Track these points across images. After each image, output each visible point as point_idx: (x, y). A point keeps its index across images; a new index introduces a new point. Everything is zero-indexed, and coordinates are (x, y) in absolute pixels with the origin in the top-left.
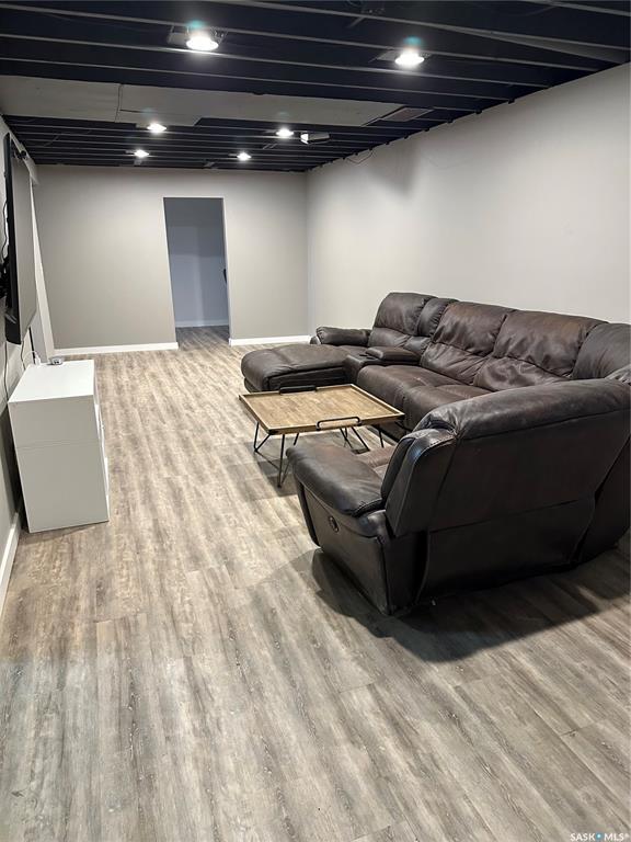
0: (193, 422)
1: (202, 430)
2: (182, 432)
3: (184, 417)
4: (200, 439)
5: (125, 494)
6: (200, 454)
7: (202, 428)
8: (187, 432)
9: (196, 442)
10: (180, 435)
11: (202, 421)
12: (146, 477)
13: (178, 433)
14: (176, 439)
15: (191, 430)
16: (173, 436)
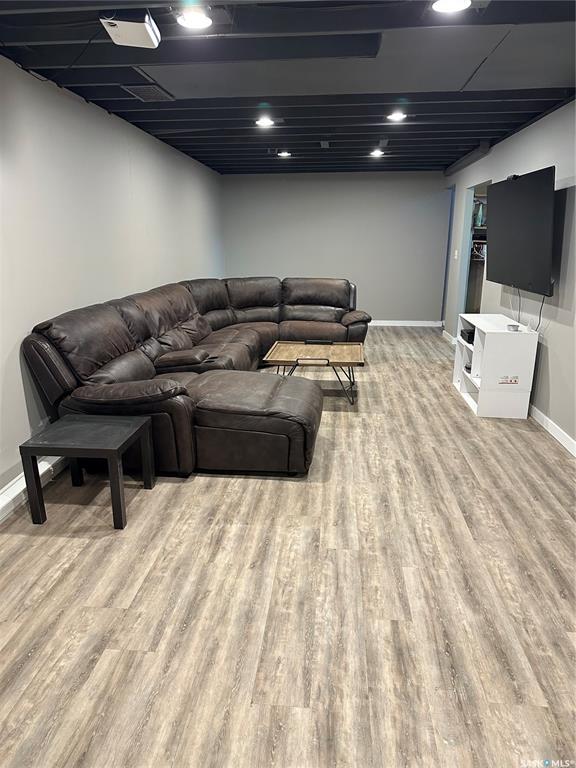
0: (400, 444)
1: (392, 431)
2: (413, 433)
3: (411, 456)
4: (395, 422)
6: (398, 409)
7: (390, 433)
8: (408, 432)
9: (399, 420)
10: (415, 429)
11: (389, 444)
12: (439, 400)
13: (417, 432)
14: (419, 426)
15: (403, 433)
16: (422, 430)
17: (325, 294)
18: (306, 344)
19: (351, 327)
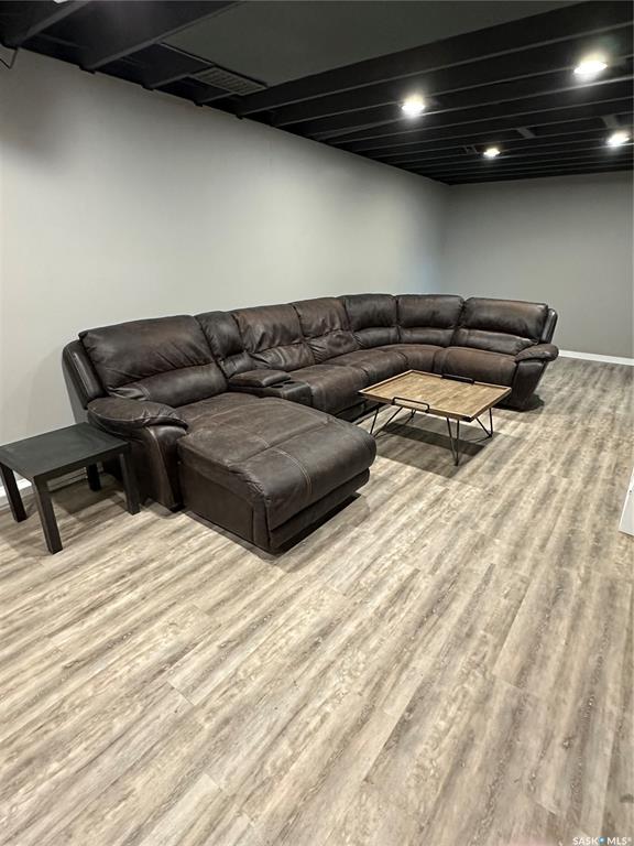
5: (613, 479)
12: (585, 487)
17: (511, 320)
18: (444, 377)
19: (521, 364)
